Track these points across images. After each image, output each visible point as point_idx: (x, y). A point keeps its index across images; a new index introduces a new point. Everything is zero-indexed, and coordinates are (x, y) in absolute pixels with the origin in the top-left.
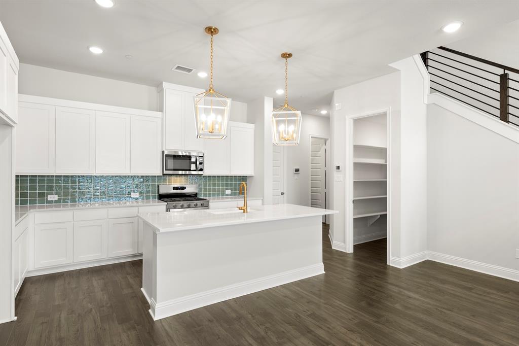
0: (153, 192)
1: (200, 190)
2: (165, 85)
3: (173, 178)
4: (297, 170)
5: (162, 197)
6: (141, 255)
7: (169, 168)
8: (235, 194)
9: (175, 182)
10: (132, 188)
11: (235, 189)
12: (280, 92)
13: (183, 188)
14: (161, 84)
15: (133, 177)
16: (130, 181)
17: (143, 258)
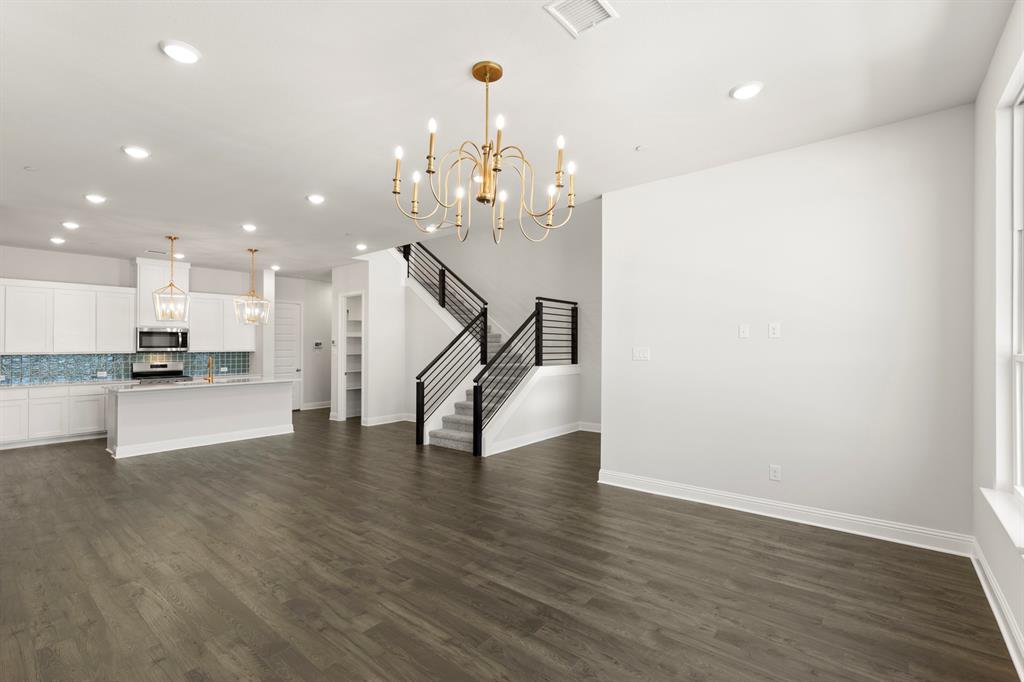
0: (126, 370)
1: (185, 368)
2: (139, 260)
3: (151, 355)
4: (317, 344)
5: (136, 376)
6: (106, 433)
7: (144, 344)
8: (233, 372)
9: (155, 359)
10: (99, 366)
11: (233, 367)
12: (276, 268)
13: (165, 366)
14: (135, 259)
15: (99, 356)
16: (96, 360)
17: (108, 436)
